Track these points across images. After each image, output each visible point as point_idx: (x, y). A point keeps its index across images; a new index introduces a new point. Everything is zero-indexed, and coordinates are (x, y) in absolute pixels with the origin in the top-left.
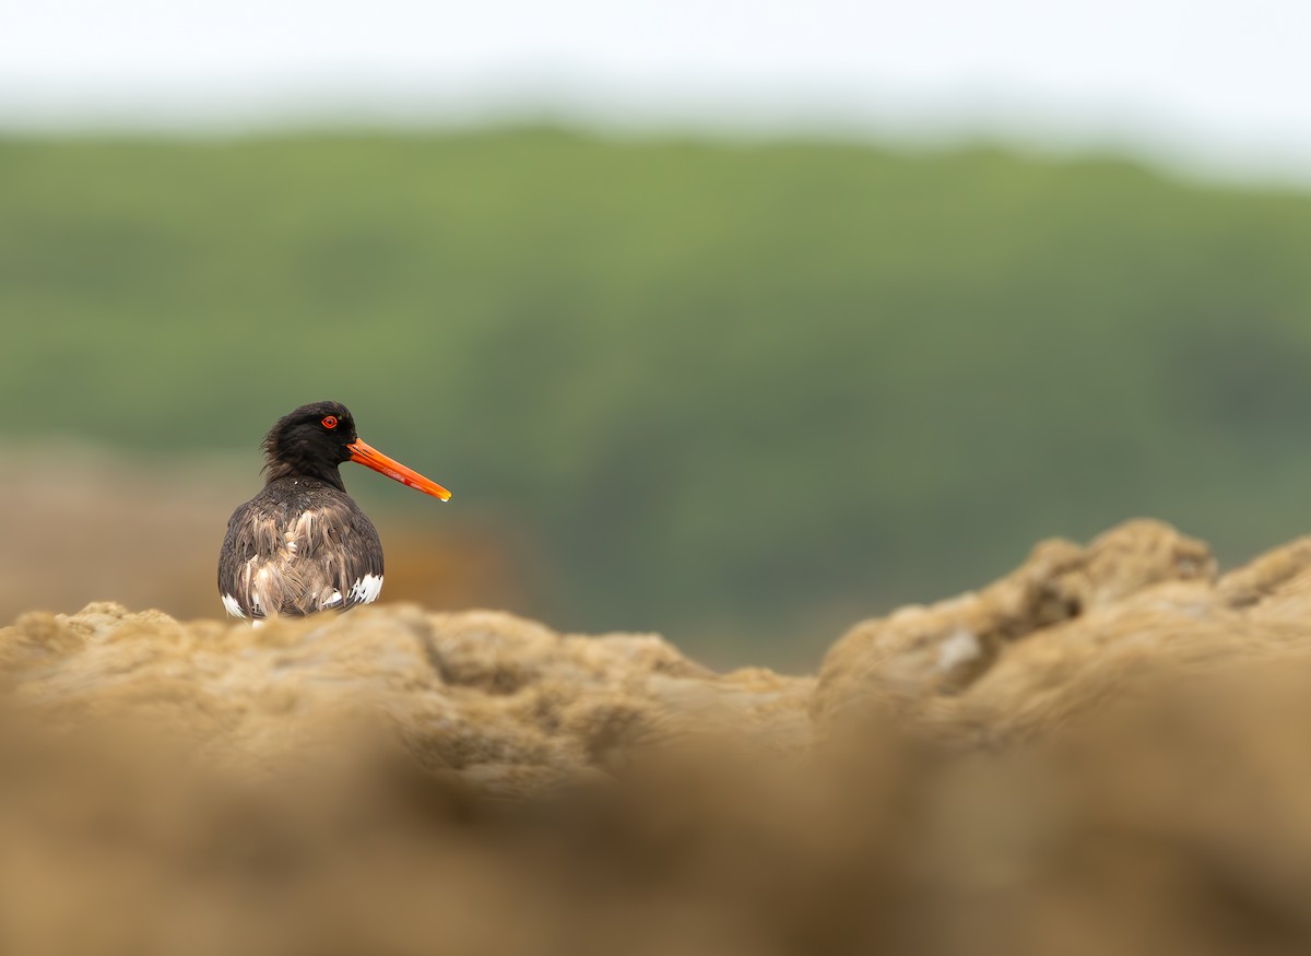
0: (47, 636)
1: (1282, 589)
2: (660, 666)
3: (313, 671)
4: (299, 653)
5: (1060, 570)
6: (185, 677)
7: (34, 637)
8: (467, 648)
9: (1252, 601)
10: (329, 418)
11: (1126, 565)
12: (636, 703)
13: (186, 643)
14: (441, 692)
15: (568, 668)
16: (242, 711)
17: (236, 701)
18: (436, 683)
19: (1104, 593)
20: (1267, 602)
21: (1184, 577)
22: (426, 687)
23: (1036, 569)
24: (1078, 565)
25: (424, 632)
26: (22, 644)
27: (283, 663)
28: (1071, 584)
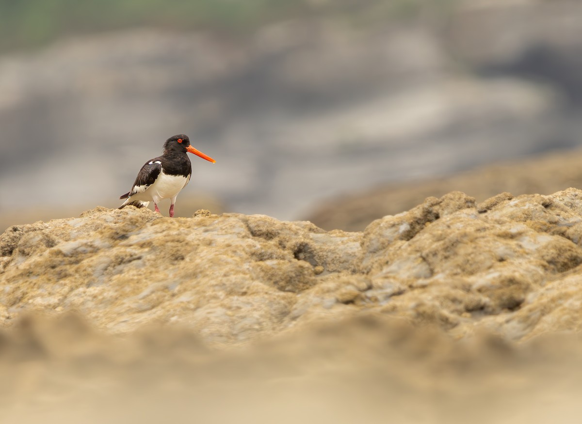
0: (136, 222)
1: (493, 208)
2: (311, 230)
3: (215, 232)
4: (211, 228)
5: (432, 205)
6: (178, 235)
7: (132, 222)
8: (258, 226)
9: (485, 211)
10: (180, 140)
11: (452, 203)
12: (307, 241)
13: (177, 225)
14: (252, 239)
15: (288, 232)
16: (198, 245)
17: (196, 242)
18: (251, 236)
19: (446, 212)
20: (489, 212)
21: (469, 207)
22: (249, 238)
23: (426, 205)
24: (438, 204)
25: (246, 221)
26: (129, 225)
27: (206, 231)
28: (436, 209)
